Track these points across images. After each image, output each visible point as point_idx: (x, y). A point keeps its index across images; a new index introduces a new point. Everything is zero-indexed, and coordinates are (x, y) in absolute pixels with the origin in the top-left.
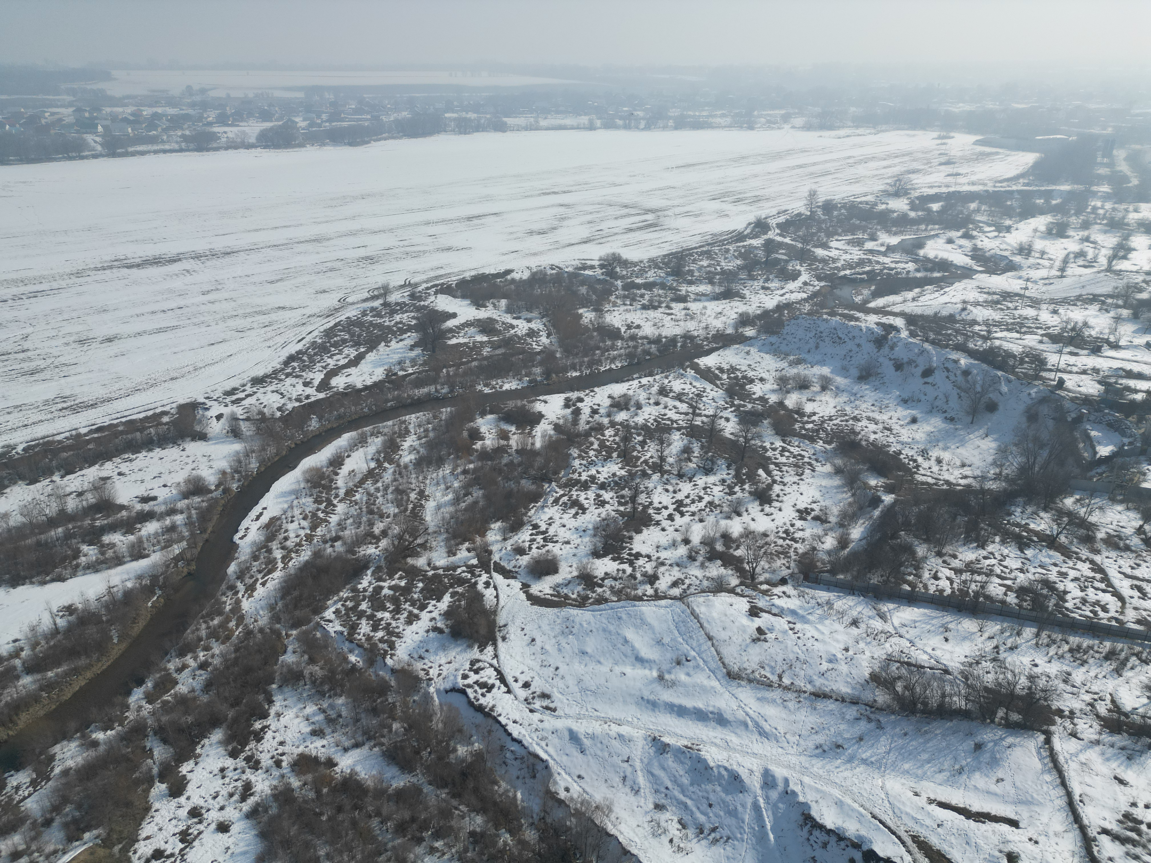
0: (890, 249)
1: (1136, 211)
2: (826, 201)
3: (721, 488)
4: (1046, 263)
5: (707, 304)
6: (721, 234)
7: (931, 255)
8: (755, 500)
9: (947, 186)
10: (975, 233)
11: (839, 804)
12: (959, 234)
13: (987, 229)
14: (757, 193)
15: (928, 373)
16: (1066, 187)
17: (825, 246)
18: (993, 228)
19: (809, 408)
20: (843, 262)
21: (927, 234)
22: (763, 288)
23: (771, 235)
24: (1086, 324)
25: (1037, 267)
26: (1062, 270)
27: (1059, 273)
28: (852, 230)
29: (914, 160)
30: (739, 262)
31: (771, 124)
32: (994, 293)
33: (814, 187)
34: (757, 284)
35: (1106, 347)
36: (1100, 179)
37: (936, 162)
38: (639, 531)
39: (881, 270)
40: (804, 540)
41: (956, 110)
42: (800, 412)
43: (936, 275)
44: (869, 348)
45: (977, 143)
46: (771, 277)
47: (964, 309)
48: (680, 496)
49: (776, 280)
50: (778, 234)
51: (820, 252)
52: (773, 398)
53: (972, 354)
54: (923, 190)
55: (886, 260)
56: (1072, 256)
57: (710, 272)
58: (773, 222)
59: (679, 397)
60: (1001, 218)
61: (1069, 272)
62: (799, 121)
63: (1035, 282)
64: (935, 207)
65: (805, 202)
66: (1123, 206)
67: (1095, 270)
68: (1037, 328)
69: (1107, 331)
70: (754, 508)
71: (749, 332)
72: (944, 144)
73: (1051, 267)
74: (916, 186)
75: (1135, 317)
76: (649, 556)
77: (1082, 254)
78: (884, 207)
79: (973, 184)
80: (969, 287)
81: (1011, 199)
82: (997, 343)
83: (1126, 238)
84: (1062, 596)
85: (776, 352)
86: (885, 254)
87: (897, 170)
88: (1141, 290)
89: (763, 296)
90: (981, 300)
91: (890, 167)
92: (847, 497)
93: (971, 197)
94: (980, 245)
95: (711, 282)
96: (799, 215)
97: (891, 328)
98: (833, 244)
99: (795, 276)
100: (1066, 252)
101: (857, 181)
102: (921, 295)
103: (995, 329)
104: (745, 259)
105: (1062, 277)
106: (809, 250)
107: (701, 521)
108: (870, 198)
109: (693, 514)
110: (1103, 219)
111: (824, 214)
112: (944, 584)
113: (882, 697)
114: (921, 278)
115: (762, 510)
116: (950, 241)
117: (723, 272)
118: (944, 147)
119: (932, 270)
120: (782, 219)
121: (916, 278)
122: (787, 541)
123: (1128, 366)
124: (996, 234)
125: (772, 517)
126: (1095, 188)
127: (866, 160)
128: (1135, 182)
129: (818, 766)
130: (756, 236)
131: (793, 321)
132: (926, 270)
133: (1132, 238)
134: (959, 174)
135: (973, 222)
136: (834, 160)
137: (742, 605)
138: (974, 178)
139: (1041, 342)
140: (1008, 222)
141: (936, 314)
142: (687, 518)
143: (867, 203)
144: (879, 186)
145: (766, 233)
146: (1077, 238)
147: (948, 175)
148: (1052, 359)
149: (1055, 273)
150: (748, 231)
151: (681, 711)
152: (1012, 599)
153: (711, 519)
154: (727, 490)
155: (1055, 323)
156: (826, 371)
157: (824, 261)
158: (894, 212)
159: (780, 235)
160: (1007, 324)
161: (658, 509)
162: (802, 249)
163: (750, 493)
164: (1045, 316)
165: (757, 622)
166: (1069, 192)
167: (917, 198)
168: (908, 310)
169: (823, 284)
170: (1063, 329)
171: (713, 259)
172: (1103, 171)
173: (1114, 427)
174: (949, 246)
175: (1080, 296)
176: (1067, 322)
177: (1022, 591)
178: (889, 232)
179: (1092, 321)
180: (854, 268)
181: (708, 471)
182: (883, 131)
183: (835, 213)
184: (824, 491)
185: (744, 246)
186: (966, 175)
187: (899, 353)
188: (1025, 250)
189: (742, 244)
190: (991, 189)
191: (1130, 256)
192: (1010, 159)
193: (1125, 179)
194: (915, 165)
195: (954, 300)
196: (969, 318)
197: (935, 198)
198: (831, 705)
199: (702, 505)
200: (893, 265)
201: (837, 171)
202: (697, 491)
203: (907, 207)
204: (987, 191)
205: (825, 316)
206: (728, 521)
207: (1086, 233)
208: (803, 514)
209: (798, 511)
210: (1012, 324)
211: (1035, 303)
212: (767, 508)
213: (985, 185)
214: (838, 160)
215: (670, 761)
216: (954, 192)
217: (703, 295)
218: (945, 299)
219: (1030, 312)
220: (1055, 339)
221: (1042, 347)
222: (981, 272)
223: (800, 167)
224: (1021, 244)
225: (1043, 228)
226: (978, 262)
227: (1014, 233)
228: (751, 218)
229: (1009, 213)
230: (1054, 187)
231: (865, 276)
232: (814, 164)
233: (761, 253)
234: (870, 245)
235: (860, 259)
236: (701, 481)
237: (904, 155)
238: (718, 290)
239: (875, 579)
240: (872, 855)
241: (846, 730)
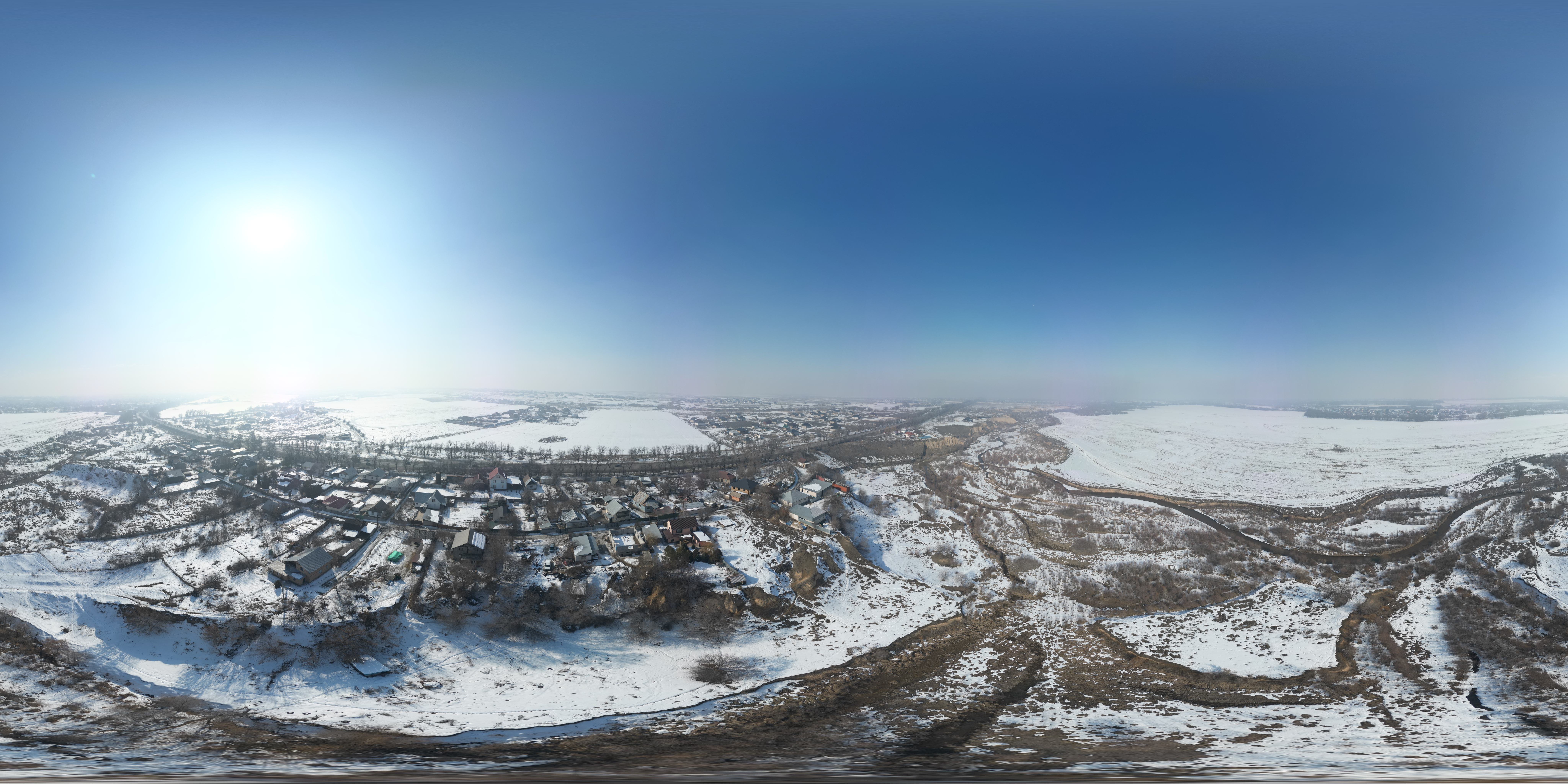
3: (48, 517)
8: (60, 520)
11: (106, 596)
19: (73, 490)
32: (118, 452)
38: (21, 533)
40: (78, 529)
42: (70, 492)
70: (60, 522)
76: (25, 540)
84: (155, 525)
107: (42, 528)
109: (39, 526)
112: (124, 532)
113: (112, 566)
115: (63, 523)
123: (153, 465)
125: (66, 524)
129: (96, 589)
137: (61, 551)
141: (104, 459)
151: (42, 584)
152: (143, 530)
153: (46, 527)
154: (50, 518)
161: (27, 525)
163: (58, 518)
165: (66, 555)
177: (145, 527)
198: (96, 572)
199: (42, 523)
206: (52, 527)
208: (76, 521)
209: (74, 521)
215: (39, 597)
236: (41, 516)
239: (103, 536)
240: (121, 605)
241: (103, 578)
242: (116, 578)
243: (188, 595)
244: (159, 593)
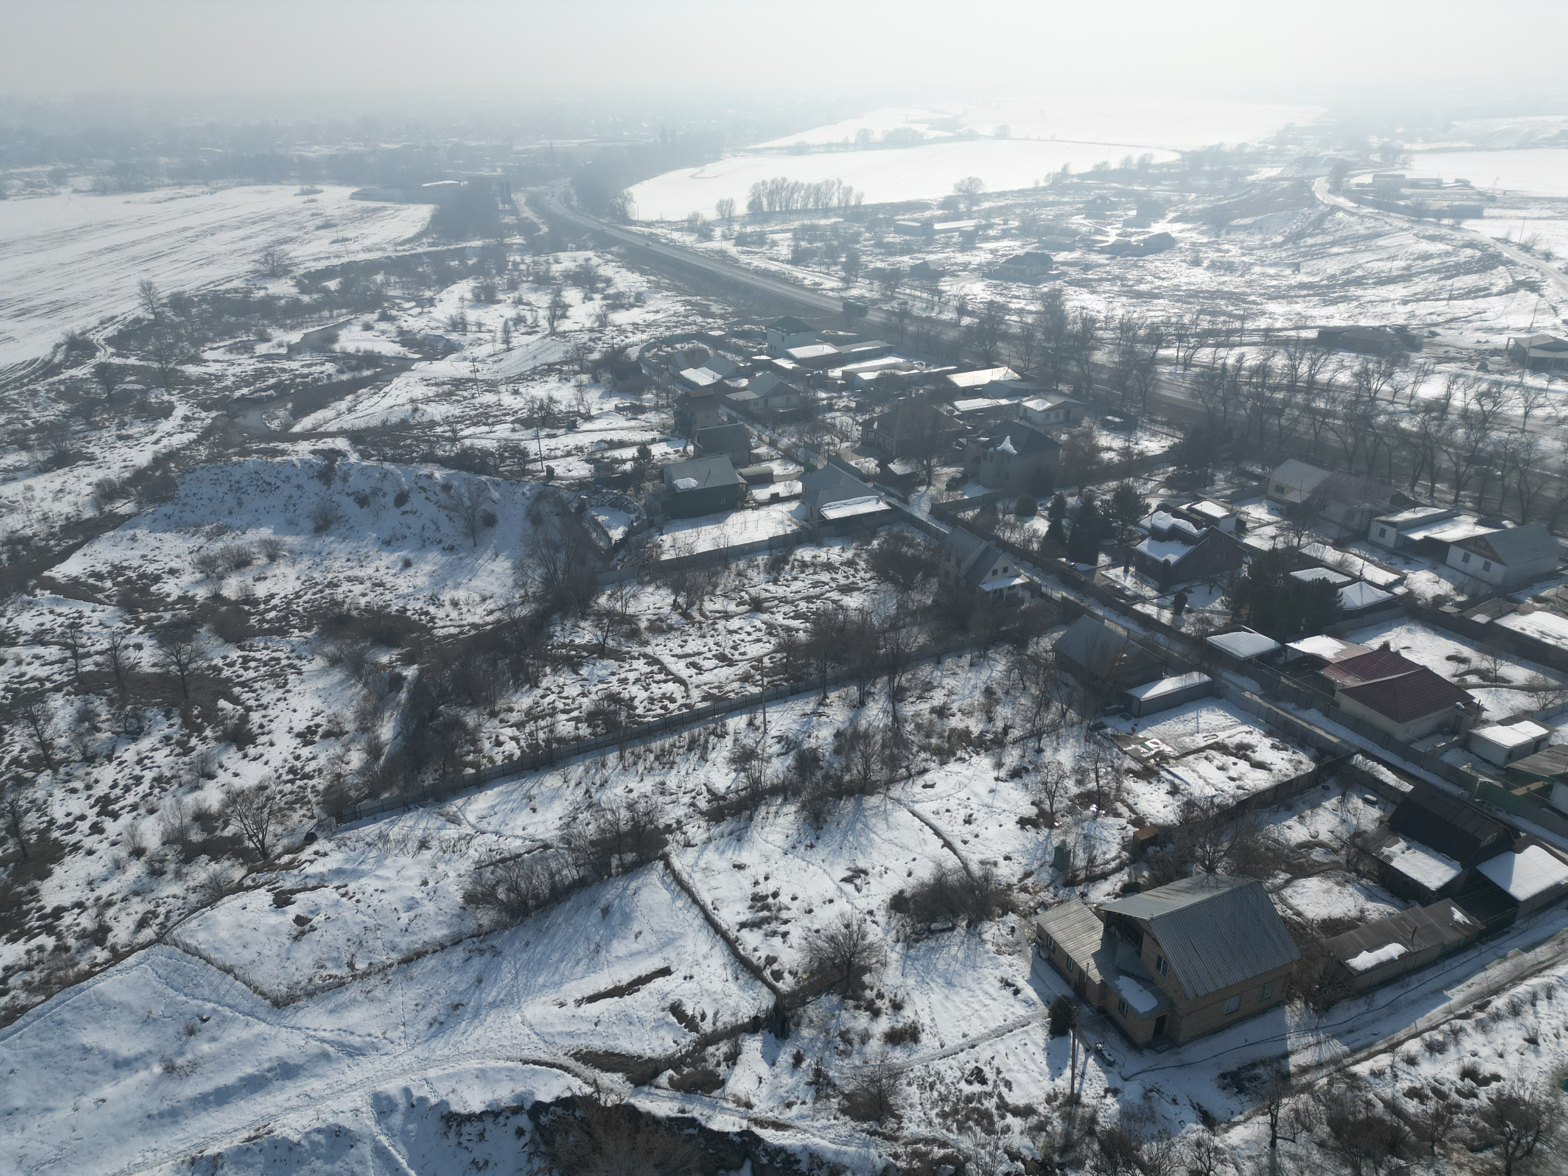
0: (293, 350)
1: (557, 262)
2: (173, 295)
3: (167, 751)
4: (487, 336)
5: (30, 482)
6: (12, 369)
7: (351, 348)
8: (229, 745)
9: (338, 257)
10: (394, 313)
11: (481, 1075)
12: (376, 316)
13: (407, 305)
14: (54, 298)
15: (402, 499)
16: (477, 243)
17: (197, 360)
18: (413, 304)
19: (261, 590)
20: (232, 379)
21: (335, 322)
22: (120, 438)
23: (101, 357)
24: (551, 399)
25: (478, 342)
26: (507, 341)
27: (504, 346)
28: (229, 331)
29: (281, 226)
30: (62, 407)
31: (33, 188)
32: (444, 383)
33: (146, 277)
34: (109, 434)
35: (580, 421)
36: (510, 230)
37: (311, 226)
38: (46, 874)
39: (292, 380)
40: (320, 771)
41: (313, 155)
42: (250, 600)
43: (367, 373)
44: (314, 487)
45: (354, 196)
46: (127, 419)
47: (415, 410)
48: (100, 790)
49: (137, 422)
50: (113, 355)
51: (191, 370)
52: (201, 594)
53: (444, 462)
54: (308, 264)
55: (294, 365)
56: (511, 323)
57: (14, 432)
58: (98, 338)
59: (39, 638)
60: (418, 290)
61: (514, 342)
62: (84, 182)
63: (483, 361)
64: (333, 285)
65: (140, 301)
66: (542, 259)
67: (540, 335)
68: (505, 415)
69: (574, 402)
70: (232, 758)
71: (124, 507)
72: (313, 201)
73: (494, 340)
74: (296, 260)
75: (596, 380)
76: (80, 905)
77: (519, 320)
78: (262, 293)
79: (369, 250)
80: (412, 381)
81: (422, 265)
82: (467, 442)
83: (558, 294)
84: (630, 704)
85: (180, 526)
86: (288, 357)
87: (262, 240)
88: (591, 350)
89: (127, 450)
90: (431, 394)
91: (250, 237)
92: (358, 690)
93: (372, 267)
94: (404, 325)
95: (24, 446)
96: (137, 320)
97: (332, 454)
98: (208, 355)
99: (166, 411)
100: (503, 320)
101: (210, 261)
102: (357, 402)
103: (459, 427)
104: (71, 401)
105: (509, 350)
106: (173, 369)
107: (151, 811)
108: (237, 284)
109: (134, 807)
110: (528, 275)
111: (176, 315)
112: (510, 747)
113: (486, 917)
114: (348, 381)
115: (245, 756)
116: (367, 327)
117: (40, 427)
118: (313, 205)
119: (358, 368)
120: (111, 331)
121: (342, 382)
122: (298, 783)
123: (608, 436)
124: (419, 310)
125: (264, 759)
126: (507, 241)
127: (212, 232)
128: (545, 229)
129: (440, 1047)
130: (76, 364)
131: (188, 477)
132: (352, 369)
133: (564, 293)
134: (347, 240)
135: (388, 299)
136: (162, 235)
137: (263, 898)
138: (367, 243)
139: (514, 430)
140: (428, 294)
141: (384, 423)
142: (126, 818)
143: (236, 291)
144: (245, 266)
145: (92, 356)
146: (509, 301)
147: (334, 242)
148: (533, 447)
149: (500, 346)
150: (59, 357)
151: (221, 1097)
152: (584, 730)
153: (168, 801)
154: (178, 750)
155: (521, 405)
156: (266, 533)
157: (202, 381)
158: (280, 298)
159: (118, 355)
160: (471, 418)
161: (69, 825)
162: (162, 370)
163: (217, 739)
164: (508, 400)
165: (292, 911)
166: (483, 248)
167: (305, 276)
168: (347, 426)
169: (214, 414)
170: (531, 410)
171: (14, 410)
172: (509, 220)
173: (617, 506)
174: (369, 334)
175: (535, 368)
176: (533, 402)
177: (591, 718)
178: (283, 326)
179: (556, 395)
180: (253, 384)
181: (135, 735)
182: (222, 189)
183: (194, 311)
184: (324, 695)
185: (61, 382)
186: (355, 239)
187: (356, 483)
188: (459, 325)
189: (56, 379)
190: (393, 255)
191: (568, 314)
192: (402, 214)
193: (534, 227)
194: (285, 233)
195: (400, 401)
196: (426, 419)
197: (328, 273)
198: (430, 962)
199: (145, 787)
200: (306, 371)
201: (173, 250)
202: (127, 771)
203: (294, 291)
204: (389, 258)
205: (235, 459)
206: (198, 794)
207: (516, 294)
208: (306, 736)
209: (299, 735)
210: (476, 416)
211: (492, 386)
212: (251, 751)
213: (384, 250)
214: (169, 234)
216: (349, 263)
217: (17, 469)
218: (388, 402)
219: (489, 398)
220: (527, 423)
221: (516, 436)
222: (419, 360)
223: (112, 249)
224: (451, 318)
225: (469, 296)
226: (410, 348)
227: (440, 306)
228: (58, 336)
229: (424, 281)
230: (464, 245)
231: (271, 392)
232: (133, 243)
233: (95, 387)
234: (262, 349)
235: (256, 370)
236: (129, 753)
237: (263, 220)
238: (41, 456)
239: (429, 779)
240: (539, 1108)
241: (458, 982)
242: (507, 969)
243: (754, 1026)
244: (660, 1024)
